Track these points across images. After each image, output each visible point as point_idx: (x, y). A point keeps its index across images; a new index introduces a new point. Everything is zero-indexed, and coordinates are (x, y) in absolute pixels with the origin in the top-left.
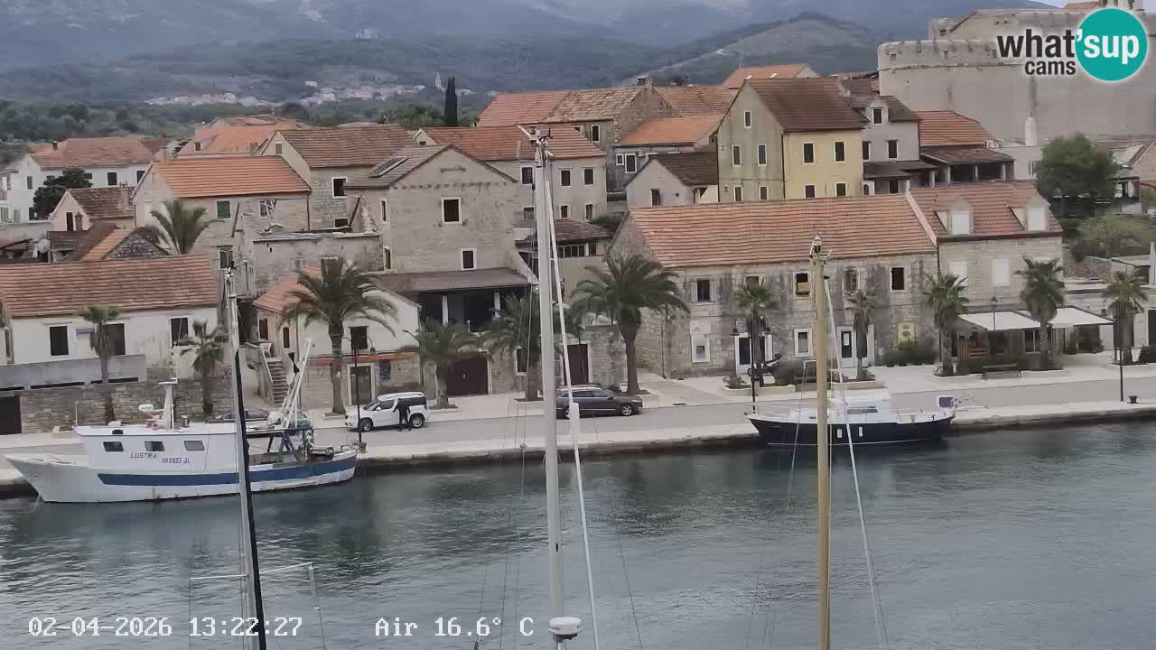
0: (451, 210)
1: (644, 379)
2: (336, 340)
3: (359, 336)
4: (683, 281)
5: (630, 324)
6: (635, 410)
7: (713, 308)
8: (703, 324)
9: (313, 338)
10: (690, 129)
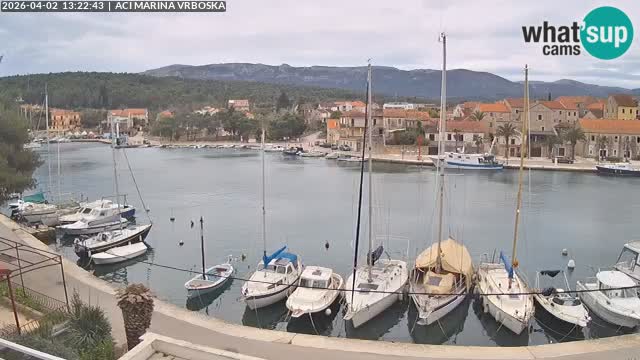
0: (540, 117)
1: (576, 157)
2: (507, 141)
3: (513, 141)
4: (587, 136)
5: (574, 143)
6: (572, 163)
7: (595, 142)
8: (591, 147)
9: (502, 140)
10: (599, 106)
